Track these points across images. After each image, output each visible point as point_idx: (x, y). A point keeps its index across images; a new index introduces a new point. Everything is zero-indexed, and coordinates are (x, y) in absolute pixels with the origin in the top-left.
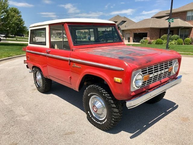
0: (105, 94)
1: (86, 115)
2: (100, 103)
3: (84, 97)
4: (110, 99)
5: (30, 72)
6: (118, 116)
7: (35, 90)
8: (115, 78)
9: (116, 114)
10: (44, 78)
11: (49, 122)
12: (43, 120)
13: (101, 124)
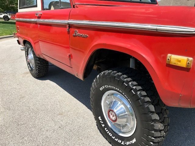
0: (136, 91)
1: (95, 122)
2: (122, 106)
3: (92, 91)
4: (148, 102)
5: (21, 50)
6: (161, 137)
7: (27, 73)
8: (169, 55)
9: (158, 134)
10: (37, 57)
11: (33, 129)
12: (24, 124)
13: (123, 143)
